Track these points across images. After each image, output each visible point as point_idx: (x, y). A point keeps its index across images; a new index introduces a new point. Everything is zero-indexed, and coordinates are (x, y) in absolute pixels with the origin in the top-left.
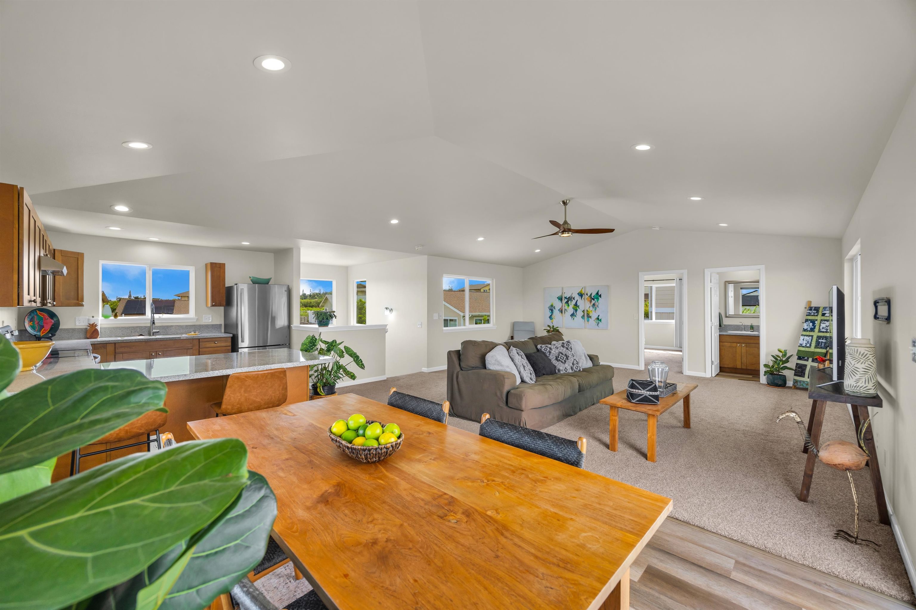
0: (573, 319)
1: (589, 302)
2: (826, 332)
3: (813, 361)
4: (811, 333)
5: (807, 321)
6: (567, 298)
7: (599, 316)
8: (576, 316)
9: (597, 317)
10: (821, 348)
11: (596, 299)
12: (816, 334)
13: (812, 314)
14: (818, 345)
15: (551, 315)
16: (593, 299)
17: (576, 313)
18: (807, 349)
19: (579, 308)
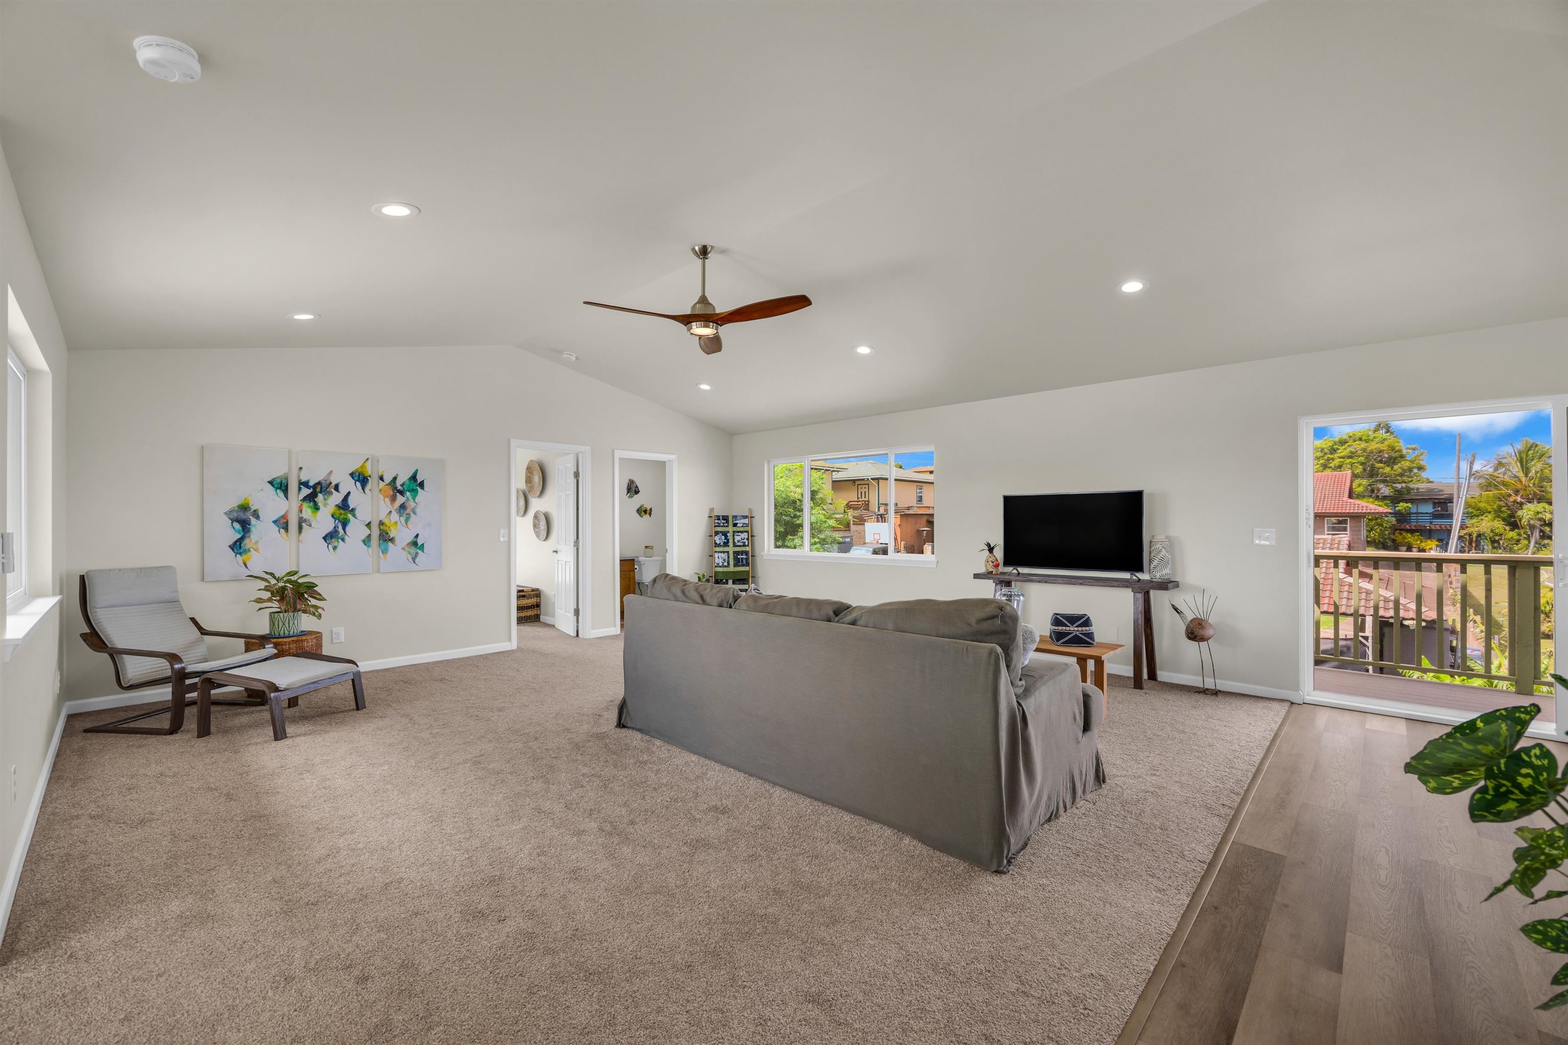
0: (335, 548)
1: (387, 500)
2: (744, 546)
3: (734, 583)
4: (726, 549)
5: (717, 533)
6: (311, 484)
7: (417, 536)
8: (343, 540)
9: (411, 538)
10: (743, 565)
11: (408, 494)
12: (731, 549)
13: (722, 524)
14: (737, 562)
15: (241, 540)
16: (401, 493)
17: (344, 529)
18: (725, 569)
19: (354, 516)
